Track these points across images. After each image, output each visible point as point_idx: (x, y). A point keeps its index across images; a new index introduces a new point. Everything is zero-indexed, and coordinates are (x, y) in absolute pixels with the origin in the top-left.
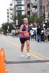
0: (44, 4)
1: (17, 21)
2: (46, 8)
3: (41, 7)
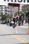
0: (12, 11)
2: (13, 12)
3: (11, 12)
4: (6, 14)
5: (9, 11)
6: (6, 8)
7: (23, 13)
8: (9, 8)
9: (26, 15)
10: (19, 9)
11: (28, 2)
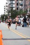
0: (27, 4)
1: (10, 13)
4: (17, 8)
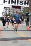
5: (12, 12)
6: (10, 9)
7: (23, 13)
8: (12, 9)
9: (26, 16)
10: (20, 11)
11: (28, 5)
